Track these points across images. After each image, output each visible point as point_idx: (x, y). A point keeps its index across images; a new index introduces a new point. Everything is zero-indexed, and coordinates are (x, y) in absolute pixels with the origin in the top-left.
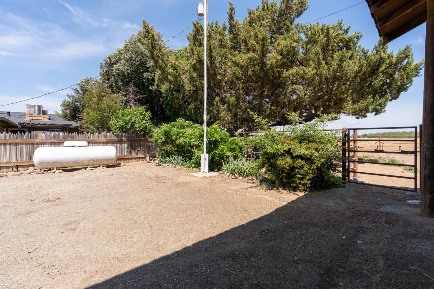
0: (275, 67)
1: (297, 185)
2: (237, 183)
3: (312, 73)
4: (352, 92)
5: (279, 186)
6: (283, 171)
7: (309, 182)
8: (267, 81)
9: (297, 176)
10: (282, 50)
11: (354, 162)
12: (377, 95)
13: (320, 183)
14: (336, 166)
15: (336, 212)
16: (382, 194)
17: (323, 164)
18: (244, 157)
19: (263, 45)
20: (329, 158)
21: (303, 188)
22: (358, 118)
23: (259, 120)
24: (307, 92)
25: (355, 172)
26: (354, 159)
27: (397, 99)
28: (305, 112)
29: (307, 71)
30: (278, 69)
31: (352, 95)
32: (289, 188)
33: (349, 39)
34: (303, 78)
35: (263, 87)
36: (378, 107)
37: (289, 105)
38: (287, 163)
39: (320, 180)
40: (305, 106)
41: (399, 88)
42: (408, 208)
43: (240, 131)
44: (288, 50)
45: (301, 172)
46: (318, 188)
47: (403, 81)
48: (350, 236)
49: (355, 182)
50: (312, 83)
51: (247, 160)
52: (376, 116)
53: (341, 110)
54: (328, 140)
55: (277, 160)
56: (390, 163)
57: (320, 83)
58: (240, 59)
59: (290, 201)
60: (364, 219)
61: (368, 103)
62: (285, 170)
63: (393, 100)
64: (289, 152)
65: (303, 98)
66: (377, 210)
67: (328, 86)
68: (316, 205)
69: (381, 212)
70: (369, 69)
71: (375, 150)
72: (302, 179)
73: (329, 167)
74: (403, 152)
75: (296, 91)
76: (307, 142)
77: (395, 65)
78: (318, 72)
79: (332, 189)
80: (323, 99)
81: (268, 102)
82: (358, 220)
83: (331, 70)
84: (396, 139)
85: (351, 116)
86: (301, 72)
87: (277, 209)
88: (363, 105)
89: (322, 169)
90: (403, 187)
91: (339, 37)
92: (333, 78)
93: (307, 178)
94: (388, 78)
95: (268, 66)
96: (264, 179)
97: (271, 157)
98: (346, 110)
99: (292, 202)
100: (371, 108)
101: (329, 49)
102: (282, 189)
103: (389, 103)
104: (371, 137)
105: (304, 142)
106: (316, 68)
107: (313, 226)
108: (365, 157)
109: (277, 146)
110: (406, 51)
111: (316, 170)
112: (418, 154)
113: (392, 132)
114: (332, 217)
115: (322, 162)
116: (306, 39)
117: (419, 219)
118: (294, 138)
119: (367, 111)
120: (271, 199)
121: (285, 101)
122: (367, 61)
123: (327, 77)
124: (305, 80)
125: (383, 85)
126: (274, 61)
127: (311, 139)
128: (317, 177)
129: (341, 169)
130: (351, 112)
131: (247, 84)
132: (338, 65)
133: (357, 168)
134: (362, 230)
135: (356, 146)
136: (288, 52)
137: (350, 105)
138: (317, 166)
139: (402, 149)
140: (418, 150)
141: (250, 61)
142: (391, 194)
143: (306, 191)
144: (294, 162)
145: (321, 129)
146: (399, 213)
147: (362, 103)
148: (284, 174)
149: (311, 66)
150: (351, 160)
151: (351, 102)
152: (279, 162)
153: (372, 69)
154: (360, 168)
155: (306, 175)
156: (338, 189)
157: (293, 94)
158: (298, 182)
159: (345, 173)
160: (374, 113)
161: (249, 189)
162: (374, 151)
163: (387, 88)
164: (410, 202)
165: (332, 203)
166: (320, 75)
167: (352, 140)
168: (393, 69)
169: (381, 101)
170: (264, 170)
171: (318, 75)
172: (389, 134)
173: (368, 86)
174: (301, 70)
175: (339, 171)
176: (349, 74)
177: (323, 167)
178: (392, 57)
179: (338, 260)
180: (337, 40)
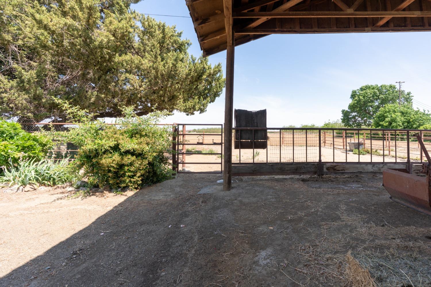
0: (106, 48)
1: (127, 184)
2: (34, 196)
3: (149, 66)
4: (183, 92)
5: (104, 189)
6: (110, 171)
7: (140, 179)
8: (93, 61)
9: (127, 174)
10: (115, 31)
11: (183, 154)
12: (201, 97)
13: (151, 178)
14: (167, 159)
15: (165, 204)
16: (202, 179)
17: (155, 157)
18: (50, 157)
19: (90, 15)
20: (161, 152)
21: (133, 186)
22: (188, 115)
23: (73, 111)
24: (143, 84)
25: (183, 163)
26: (183, 151)
27: (214, 102)
28: (141, 105)
29: (143, 62)
30: (109, 51)
31: (183, 94)
32: (117, 189)
33: (182, 43)
34: (138, 68)
35: (86, 66)
36: (202, 107)
37: (122, 94)
38: (114, 160)
39: (152, 175)
40: (141, 98)
41: (215, 94)
42: (217, 187)
43: (47, 121)
44: (123, 33)
45: (132, 169)
46: (150, 183)
47: (217, 89)
48: (175, 223)
49: (184, 172)
50: (147, 75)
51: (55, 162)
52: (201, 114)
53: (175, 107)
54: (160, 135)
55: (101, 159)
56: (209, 153)
57: (156, 77)
58: (50, 20)
59: (116, 204)
60: (187, 204)
61: (195, 103)
62: (112, 169)
63: (211, 103)
64: (116, 148)
65: (138, 90)
66: (198, 193)
67: (163, 82)
68: (146, 202)
69: (200, 194)
70: (196, 74)
71: (198, 143)
72: (132, 177)
73: (160, 161)
74: (215, 144)
75: (130, 80)
76: (139, 136)
77: (212, 76)
78: (154, 66)
79: (163, 181)
80: (159, 93)
81: (94, 88)
82: (183, 207)
83: (166, 67)
84: (214, 134)
85: (182, 112)
86: (136, 62)
87: (99, 218)
88: (191, 104)
89: (154, 164)
90: (216, 171)
91: (173, 38)
92: (168, 75)
93: (138, 174)
94: (208, 85)
95: (97, 43)
96: (83, 184)
97: (92, 155)
98: (179, 107)
99: (119, 205)
100: (197, 107)
101: (165, 47)
102: (107, 192)
103: (209, 105)
104: (199, 132)
105: (135, 137)
106: (153, 62)
107: (141, 225)
108: (193, 149)
109: (100, 141)
110: (219, 67)
111: (147, 165)
112: (223, 144)
113: (212, 128)
114: (160, 210)
115: (154, 156)
116: (143, 29)
117: (222, 193)
118: (125, 132)
119: (195, 110)
120: (91, 208)
121: (117, 89)
122: (195, 67)
123: (163, 73)
124: (141, 71)
125: (205, 89)
126: (106, 40)
127: (144, 133)
128: (149, 172)
129: (171, 162)
130: (182, 109)
131: (60, 59)
132: (173, 64)
133: (185, 160)
134: (185, 215)
135: (184, 140)
136: (123, 36)
137: (181, 103)
138: (149, 161)
139: (214, 142)
140: (223, 142)
141: (68, 29)
142: (208, 177)
143: (136, 188)
144: (122, 159)
145: (154, 123)
146: (211, 192)
147: (191, 102)
148: (110, 174)
149: (147, 58)
150: (180, 153)
151: (182, 100)
152: (103, 161)
153: (198, 75)
154: (188, 159)
155: (136, 172)
156: (169, 181)
157: (127, 84)
158: (128, 181)
159: (174, 165)
160: (199, 111)
161: (57, 201)
162: (196, 143)
163: (208, 93)
164: (218, 182)
165: (162, 196)
166: (156, 69)
167: (181, 135)
168: (212, 78)
169: (204, 102)
170: (82, 171)
171: (154, 69)
172: (210, 129)
173: (195, 88)
174: (136, 59)
175: (170, 164)
176: (181, 75)
177: (155, 161)
178: (211, 68)
179: (163, 251)
180: (172, 40)
